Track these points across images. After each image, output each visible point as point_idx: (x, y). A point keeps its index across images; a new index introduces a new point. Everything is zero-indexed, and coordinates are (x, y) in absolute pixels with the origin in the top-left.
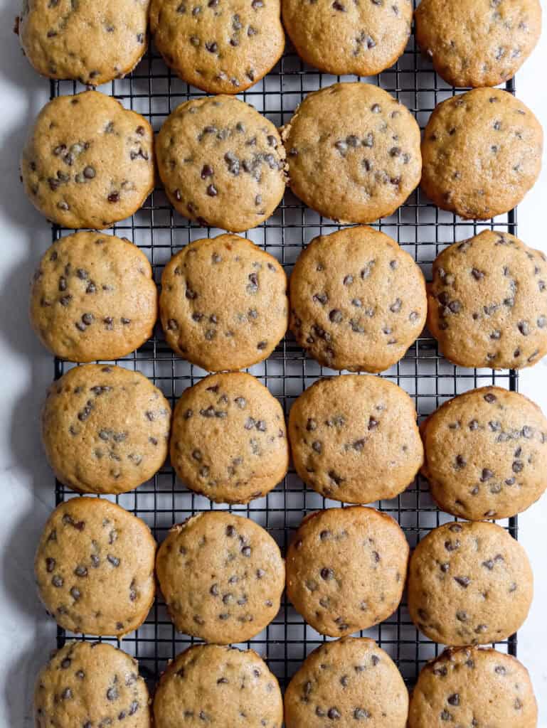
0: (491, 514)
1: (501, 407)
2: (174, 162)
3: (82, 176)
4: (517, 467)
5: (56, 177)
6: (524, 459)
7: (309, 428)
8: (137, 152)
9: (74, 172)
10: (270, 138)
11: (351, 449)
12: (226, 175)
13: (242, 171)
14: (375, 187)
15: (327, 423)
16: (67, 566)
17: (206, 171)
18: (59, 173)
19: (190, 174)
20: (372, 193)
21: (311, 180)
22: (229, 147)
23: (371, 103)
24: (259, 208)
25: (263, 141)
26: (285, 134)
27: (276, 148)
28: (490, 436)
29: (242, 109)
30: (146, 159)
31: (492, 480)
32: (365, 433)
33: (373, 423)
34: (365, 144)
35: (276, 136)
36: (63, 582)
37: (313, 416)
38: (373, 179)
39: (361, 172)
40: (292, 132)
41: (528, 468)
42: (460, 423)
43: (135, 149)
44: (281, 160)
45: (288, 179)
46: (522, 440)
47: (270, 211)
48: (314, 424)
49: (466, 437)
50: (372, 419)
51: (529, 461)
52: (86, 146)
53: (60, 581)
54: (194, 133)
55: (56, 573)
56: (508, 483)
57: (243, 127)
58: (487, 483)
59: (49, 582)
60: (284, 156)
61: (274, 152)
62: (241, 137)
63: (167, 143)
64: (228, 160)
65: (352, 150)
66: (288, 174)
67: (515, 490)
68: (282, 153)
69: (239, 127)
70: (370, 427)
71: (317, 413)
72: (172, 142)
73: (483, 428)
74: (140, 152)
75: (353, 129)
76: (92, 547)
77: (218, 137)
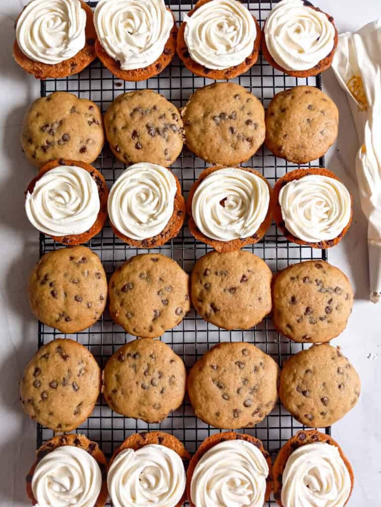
1: (324, 272)
2: (115, 129)
3: (62, 140)
4: (328, 310)
5: (46, 144)
6: (334, 305)
7: (205, 274)
8: (92, 121)
9: (56, 139)
10: (173, 115)
11: (227, 292)
12: (147, 137)
13: (157, 134)
14: (237, 143)
15: (216, 274)
16: (46, 378)
17: (135, 134)
18: (47, 142)
19: (125, 136)
20: (235, 147)
21: (198, 140)
22: (149, 120)
23: (234, 94)
24: (168, 156)
25: (170, 116)
26: (183, 112)
27: (177, 121)
28: (314, 288)
29: (157, 97)
30: (98, 124)
31: (312, 315)
32: (238, 284)
33: (244, 279)
34: (230, 117)
35: (177, 113)
36: (40, 386)
37: (209, 267)
38: (235, 139)
39: (229, 135)
40: (187, 112)
41: (335, 312)
42: (298, 277)
43: (90, 119)
44: (181, 128)
45: (184, 140)
46: (334, 295)
47: (174, 158)
48: (208, 272)
49: (299, 286)
50: (244, 276)
51: (337, 308)
52: (61, 123)
53: (39, 385)
54: (127, 111)
55: (39, 378)
56: (321, 319)
57: (158, 108)
58: (308, 316)
59: (32, 382)
60: (182, 126)
61: (176, 123)
62: (156, 114)
63: (111, 118)
64: (148, 127)
65: (223, 121)
66: (185, 136)
67: (324, 324)
68: (180, 124)
69: (155, 108)
70: (242, 281)
71: (212, 266)
72: (114, 117)
73: (311, 282)
74: (94, 121)
75: (224, 109)
76: (66, 373)
77: (142, 114)
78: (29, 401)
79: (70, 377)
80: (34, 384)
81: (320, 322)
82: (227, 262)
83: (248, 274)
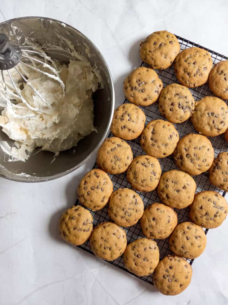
0: (203, 225)
1: (218, 199)
2: (165, 98)
3: (141, 91)
4: (215, 216)
5: (134, 87)
6: (218, 215)
7: (167, 181)
8: (157, 91)
9: (139, 89)
10: (192, 103)
11: (176, 191)
12: (177, 108)
13: (181, 108)
14: (213, 128)
15: (172, 182)
16: (89, 186)
17: (172, 104)
18: (135, 87)
19: (168, 102)
20: (211, 129)
21: (197, 119)
22: (182, 101)
23: (222, 107)
24: (181, 119)
25: (190, 103)
26: (196, 104)
27: (193, 106)
28: (212, 204)
29: (189, 93)
30: (158, 93)
31: (207, 216)
32: (181, 189)
33: (184, 187)
34: (216, 117)
35: (194, 103)
36: (87, 189)
37: (170, 178)
38: (213, 126)
39: (211, 123)
40: (198, 104)
41: (218, 218)
42: (206, 198)
43: (157, 89)
44: (192, 110)
45: (191, 115)
46: (220, 210)
47: (183, 121)
48: (169, 180)
49: (206, 202)
51: (219, 216)
52: (145, 83)
53: (86, 188)
54: (174, 93)
55: (86, 185)
56: (211, 219)
57: (187, 97)
58: (206, 216)
59: (83, 187)
60: (193, 109)
61: (192, 107)
62: (186, 100)
63: (166, 92)
64: (179, 104)
65: (212, 116)
66: (192, 114)
67: (212, 222)
68: (193, 108)
69: (186, 97)
70: (183, 188)
71: (171, 178)
72: (167, 93)
73: (211, 202)
74: (158, 91)
75: (214, 111)
76: (98, 183)
77: (180, 97)
78: (82, 196)
79: (100, 185)
80: (84, 189)
81: (210, 221)
82: (178, 178)
83: (186, 186)
